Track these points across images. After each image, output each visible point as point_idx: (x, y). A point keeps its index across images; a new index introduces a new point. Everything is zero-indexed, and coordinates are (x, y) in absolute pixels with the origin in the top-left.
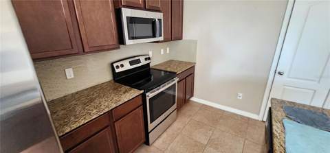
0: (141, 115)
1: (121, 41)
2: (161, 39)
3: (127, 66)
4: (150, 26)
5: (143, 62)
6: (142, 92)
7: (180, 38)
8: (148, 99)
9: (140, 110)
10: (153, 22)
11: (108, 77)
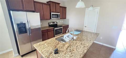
0: (53, 32)
1: (51, 18)
2: (60, 18)
3: (52, 24)
4: (57, 16)
5: (56, 23)
6: (54, 28)
7: (66, 18)
8: (55, 29)
9: (53, 31)
10: (57, 15)
11: (48, 25)
